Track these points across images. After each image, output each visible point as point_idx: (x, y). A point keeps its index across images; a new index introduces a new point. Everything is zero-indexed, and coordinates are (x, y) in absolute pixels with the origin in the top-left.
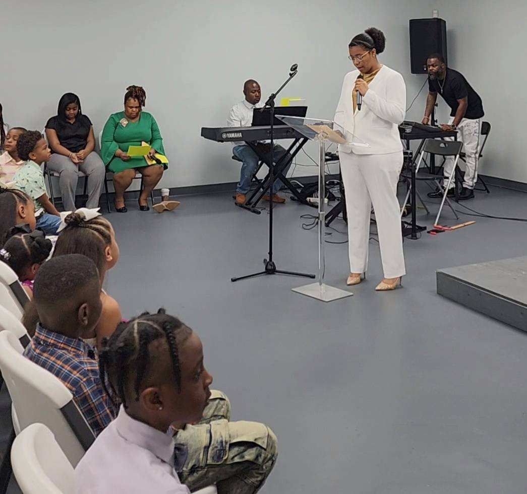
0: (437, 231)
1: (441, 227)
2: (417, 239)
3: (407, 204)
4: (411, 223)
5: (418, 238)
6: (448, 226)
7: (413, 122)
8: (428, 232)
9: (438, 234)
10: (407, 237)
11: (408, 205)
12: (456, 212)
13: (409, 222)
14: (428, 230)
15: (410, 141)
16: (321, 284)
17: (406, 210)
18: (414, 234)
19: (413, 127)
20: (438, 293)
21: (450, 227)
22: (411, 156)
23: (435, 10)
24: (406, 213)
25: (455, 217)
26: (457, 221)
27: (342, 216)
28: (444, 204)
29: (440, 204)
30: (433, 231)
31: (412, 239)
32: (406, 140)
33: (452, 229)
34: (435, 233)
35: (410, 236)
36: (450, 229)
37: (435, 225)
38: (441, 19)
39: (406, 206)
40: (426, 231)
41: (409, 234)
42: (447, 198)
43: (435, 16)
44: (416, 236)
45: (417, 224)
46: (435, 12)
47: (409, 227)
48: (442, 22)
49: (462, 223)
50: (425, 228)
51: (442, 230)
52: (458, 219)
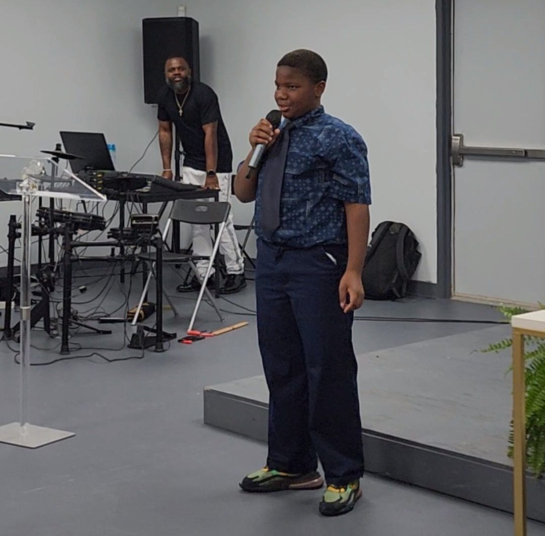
0: (194, 338)
1: (198, 333)
2: (164, 351)
3: (144, 302)
4: (155, 328)
5: (166, 350)
6: (209, 332)
7: (153, 176)
8: (179, 341)
9: (194, 342)
10: (148, 349)
11: (146, 304)
12: (220, 312)
13: (151, 327)
14: (179, 337)
15: (149, 204)
16: (22, 425)
17: (142, 312)
18: (159, 344)
19: (153, 182)
20: (206, 423)
21: (211, 333)
22: (156, 223)
23: (181, 5)
24: (143, 316)
25: (219, 319)
26: (221, 323)
27: (43, 326)
28: (202, 300)
29: (197, 300)
30: (187, 339)
31: (155, 351)
32: (142, 204)
33: (215, 335)
34: (190, 341)
35: (154, 347)
36: (212, 334)
37: (189, 330)
38: (191, 19)
39: (142, 306)
40: (177, 339)
41: (151, 346)
42: (208, 291)
43: (181, 14)
44: (162, 348)
45: (164, 330)
46: (181, 8)
47: (151, 334)
48: (193, 22)
49: (229, 326)
50: (175, 336)
51: (201, 337)
52: (222, 320)
